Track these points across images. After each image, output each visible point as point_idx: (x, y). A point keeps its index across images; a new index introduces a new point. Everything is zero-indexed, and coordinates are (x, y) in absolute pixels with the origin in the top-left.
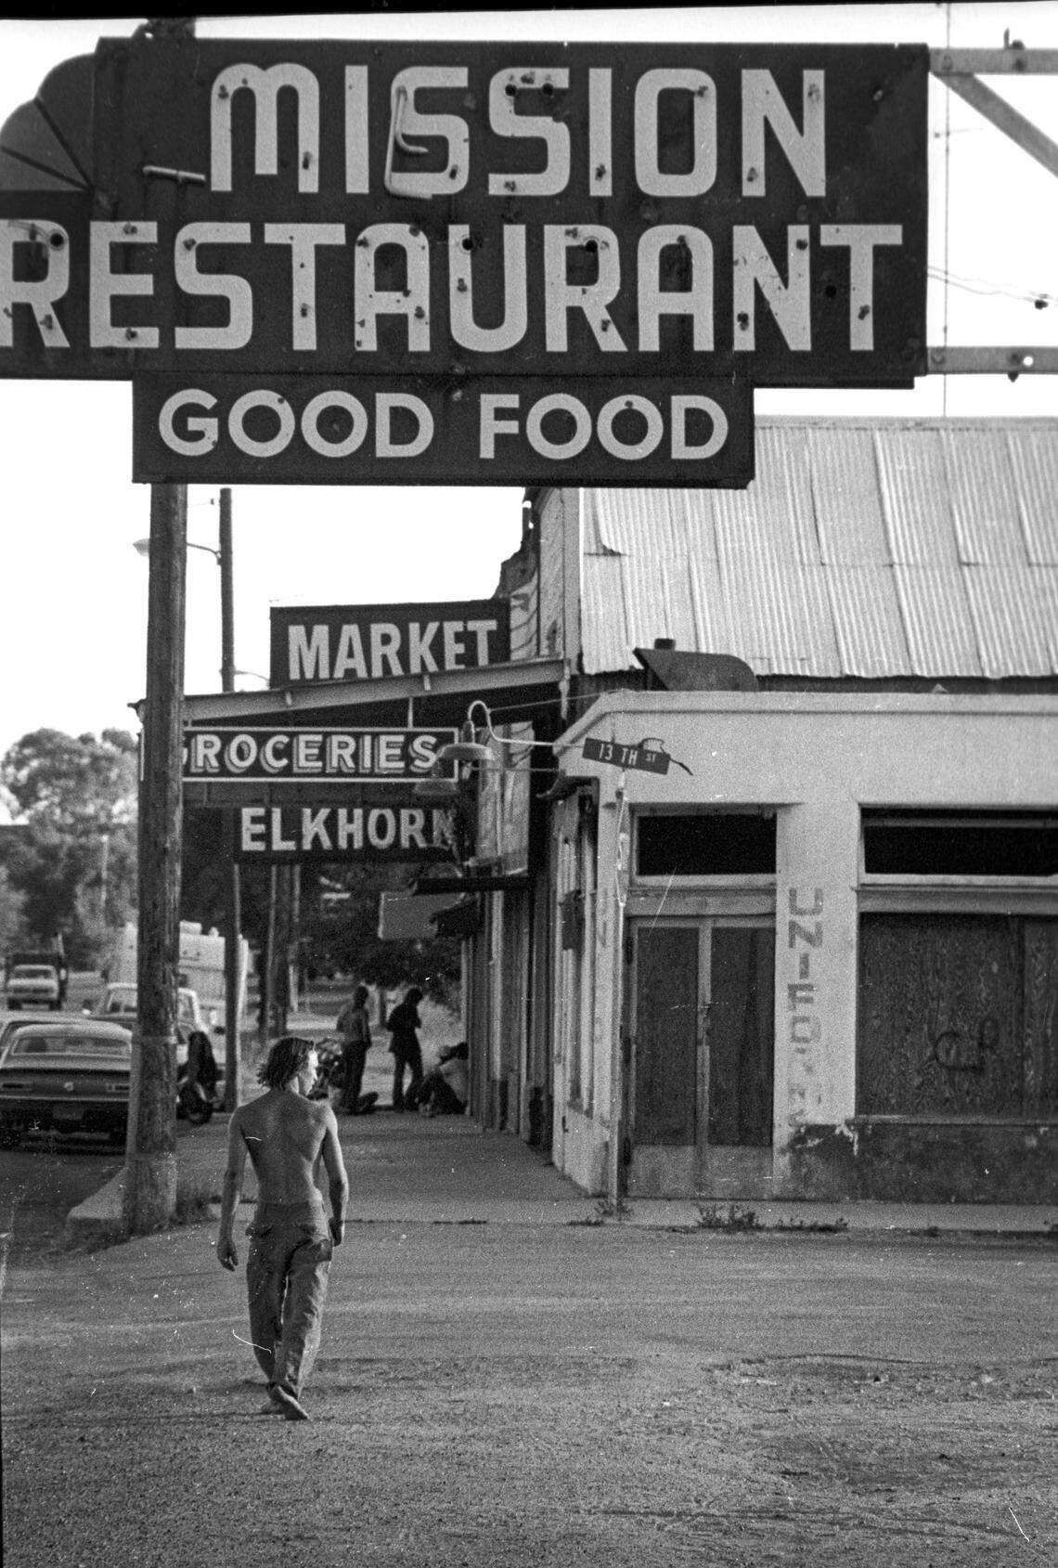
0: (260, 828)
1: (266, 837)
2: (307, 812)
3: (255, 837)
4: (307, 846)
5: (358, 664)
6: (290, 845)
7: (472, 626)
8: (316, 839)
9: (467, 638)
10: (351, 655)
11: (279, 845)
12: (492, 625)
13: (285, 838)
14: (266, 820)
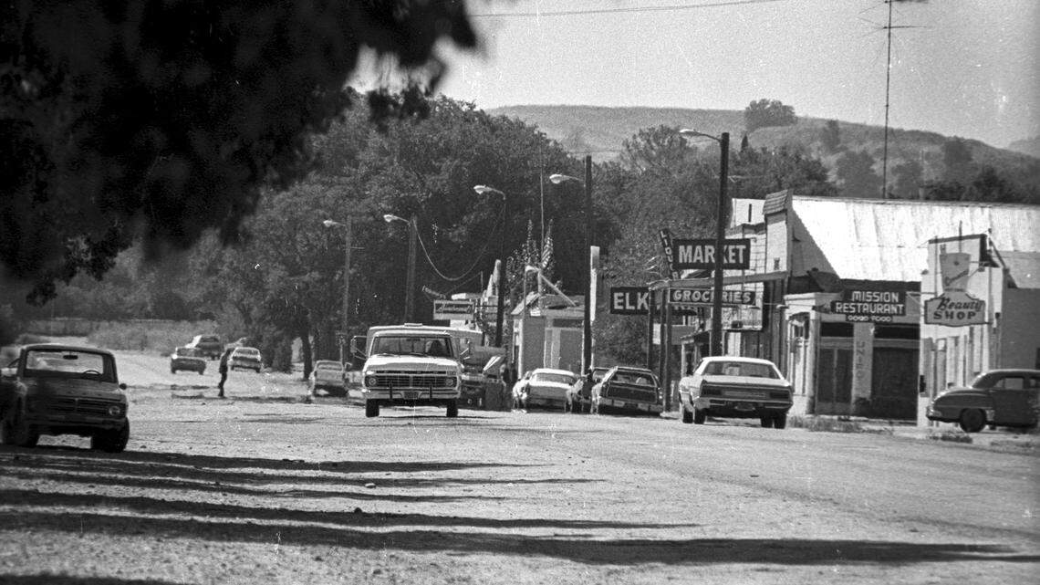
0: (621, 301)
1: (623, 304)
2: (639, 294)
3: (619, 304)
4: (639, 308)
5: (701, 258)
6: (633, 308)
7: (738, 247)
8: (643, 305)
9: (736, 251)
10: (698, 255)
11: (628, 307)
12: (744, 247)
13: (631, 304)
14: (624, 297)
